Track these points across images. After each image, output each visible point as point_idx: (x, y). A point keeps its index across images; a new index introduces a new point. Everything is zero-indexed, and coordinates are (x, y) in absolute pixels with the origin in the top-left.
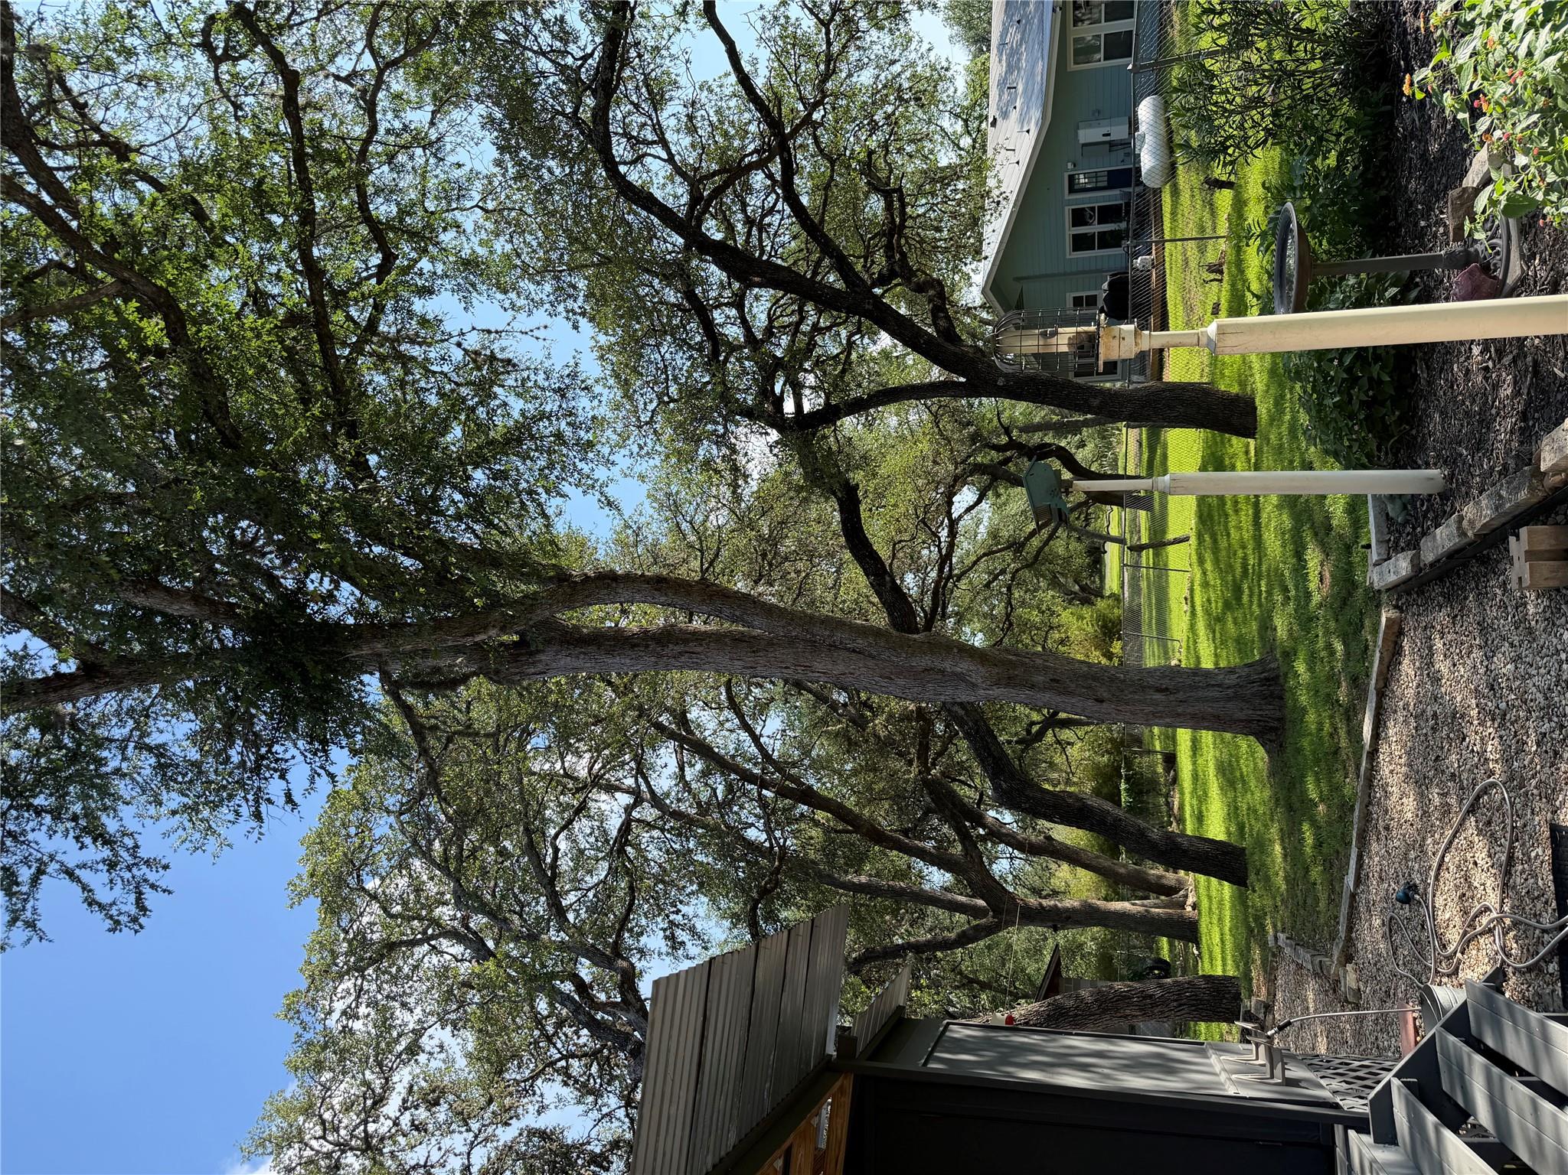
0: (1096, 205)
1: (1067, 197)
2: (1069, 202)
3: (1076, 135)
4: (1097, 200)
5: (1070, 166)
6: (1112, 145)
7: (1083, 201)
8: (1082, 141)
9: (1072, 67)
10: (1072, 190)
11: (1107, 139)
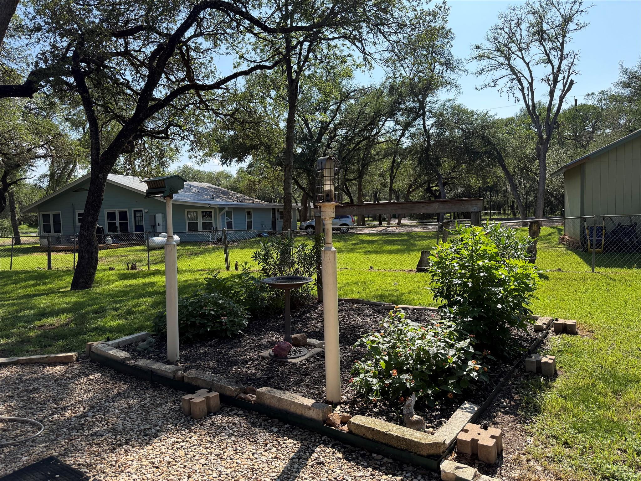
0: (128, 221)
1: (133, 209)
2: (130, 210)
3: (160, 213)
4: (131, 221)
5: (146, 210)
6: (154, 226)
7: (130, 216)
8: (157, 215)
9: (186, 211)
10: (135, 211)
11: (157, 224)
